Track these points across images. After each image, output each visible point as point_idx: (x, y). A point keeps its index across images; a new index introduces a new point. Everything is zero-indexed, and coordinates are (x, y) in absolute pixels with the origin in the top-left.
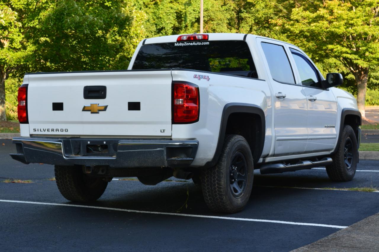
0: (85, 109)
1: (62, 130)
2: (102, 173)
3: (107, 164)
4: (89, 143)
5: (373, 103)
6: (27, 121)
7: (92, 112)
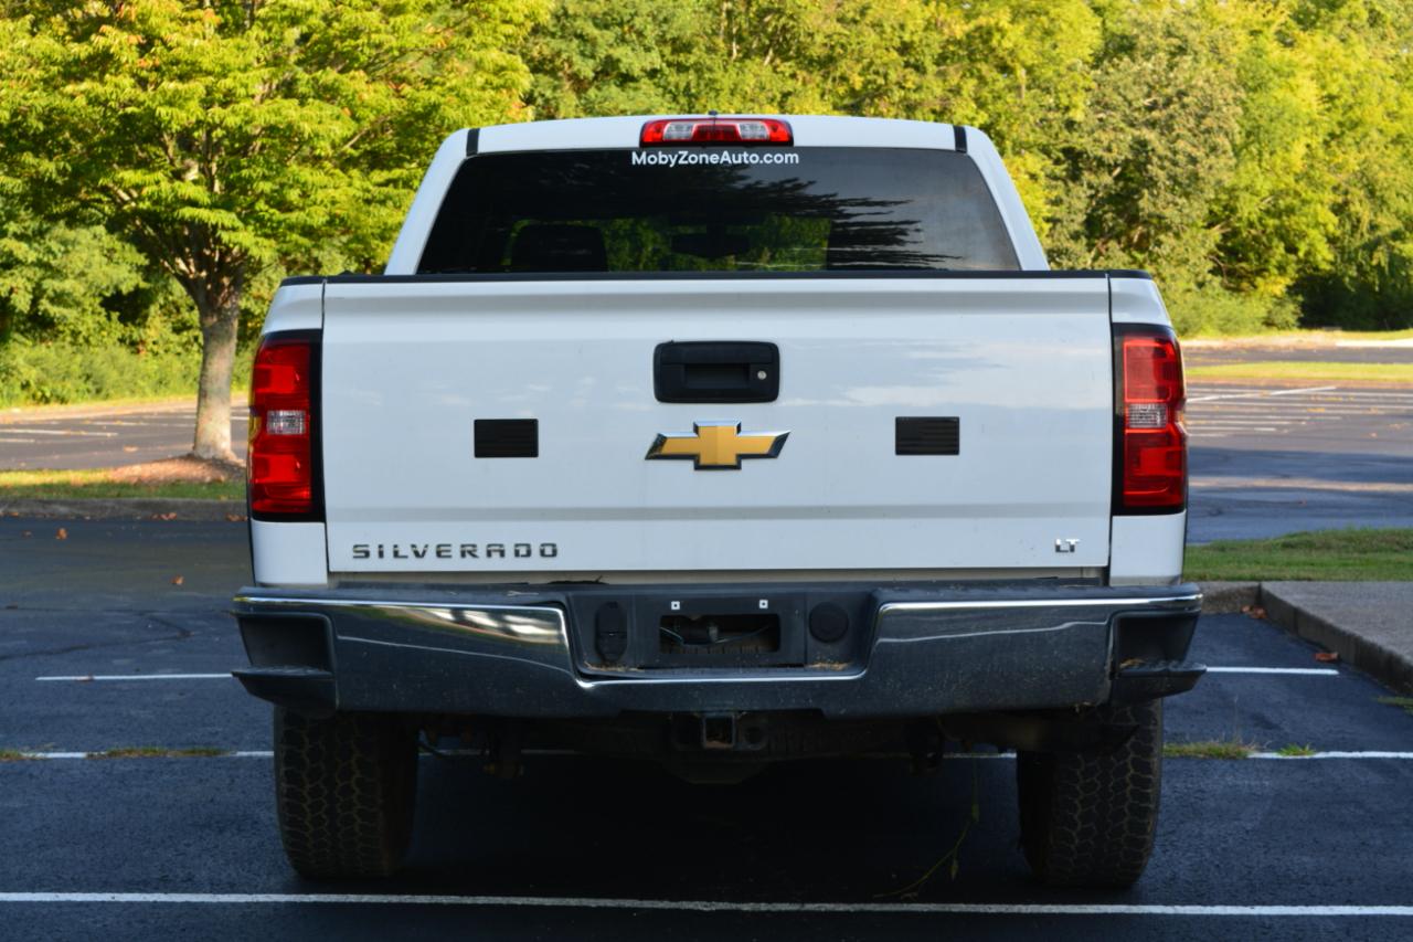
0: (666, 450)
1: (522, 551)
2: (750, 747)
3: (812, 703)
4: (677, 603)
5: (48, 394)
6: (314, 511)
7: (703, 461)
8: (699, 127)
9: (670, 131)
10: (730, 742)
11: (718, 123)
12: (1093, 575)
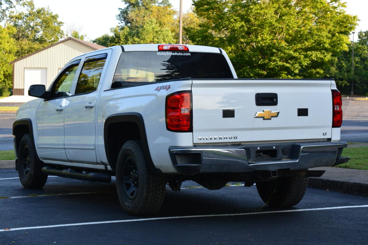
4: (259, 148)
6: (191, 130)
7: (265, 118)
8: (170, 47)
9: (165, 48)
10: (276, 176)
11: (174, 46)
12: (326, 140)
